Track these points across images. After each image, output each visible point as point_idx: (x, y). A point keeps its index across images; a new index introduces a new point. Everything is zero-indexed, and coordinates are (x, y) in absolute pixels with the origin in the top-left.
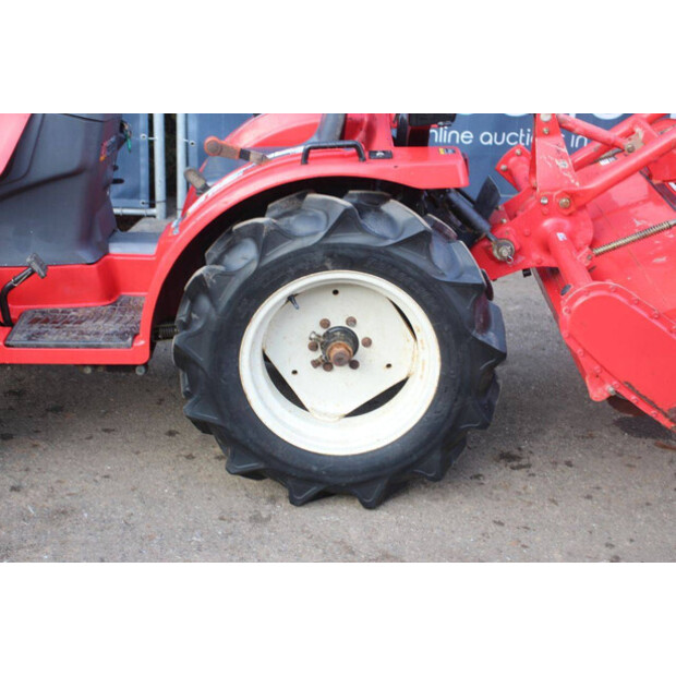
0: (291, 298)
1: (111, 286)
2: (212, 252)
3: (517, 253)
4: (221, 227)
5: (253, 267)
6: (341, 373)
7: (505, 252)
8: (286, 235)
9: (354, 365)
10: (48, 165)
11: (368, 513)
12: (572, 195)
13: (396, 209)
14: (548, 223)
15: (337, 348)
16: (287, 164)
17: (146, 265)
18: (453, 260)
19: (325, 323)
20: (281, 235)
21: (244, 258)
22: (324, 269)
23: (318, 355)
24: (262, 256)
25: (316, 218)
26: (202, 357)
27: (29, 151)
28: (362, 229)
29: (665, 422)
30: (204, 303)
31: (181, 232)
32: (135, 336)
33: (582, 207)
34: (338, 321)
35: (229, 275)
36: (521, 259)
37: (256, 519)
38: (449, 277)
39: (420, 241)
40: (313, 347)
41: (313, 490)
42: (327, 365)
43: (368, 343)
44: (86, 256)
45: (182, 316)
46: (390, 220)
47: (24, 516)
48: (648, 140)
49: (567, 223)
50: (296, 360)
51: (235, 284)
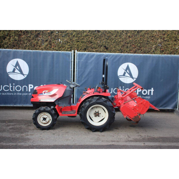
0: (92, 108)
1: (72, 109)
2: (84, 103)
3: (116, 104)
4: (85, 101)
5: (88, 104)
6: (97, 117)
7: (115, 104)
8: (92, 101)
9: (99, 116)
10: (66, 95)
11: (101, 133)
12: (122, 98)
13: (103, 98)
14: (119, 101)
15: (97, 114)
16: (92, 94)
17: (75, 107)
18: (109, 104)
19: (96, 111)
20: (91, 101)
21: (87, 104)
22: (96, 104)
23: (95, 115)
24: (89, 103)
25: (95, 99)
26: (83, 114)
27: (65, 93)
28: (100, 100)
29: (132, 119)
30: (83, 109)
31: (79, 103)
32: (75, 113)
33: (123, 99)
34: (97, 111)
35: (86, 105)
36: (117, 105)
37: (88, 133)
38: (109, 105)
39: (106, 101)
40: (94, 114)
41: (95, 130)
42: (96, 116)
43: (100, 114)
44: (69, 105)
45: (80, 111)
46: (103, 99)
47: (63, 133)
48: (129, 92)
49: (121, 101)
50: (92, 116)
51: (86, 106)
